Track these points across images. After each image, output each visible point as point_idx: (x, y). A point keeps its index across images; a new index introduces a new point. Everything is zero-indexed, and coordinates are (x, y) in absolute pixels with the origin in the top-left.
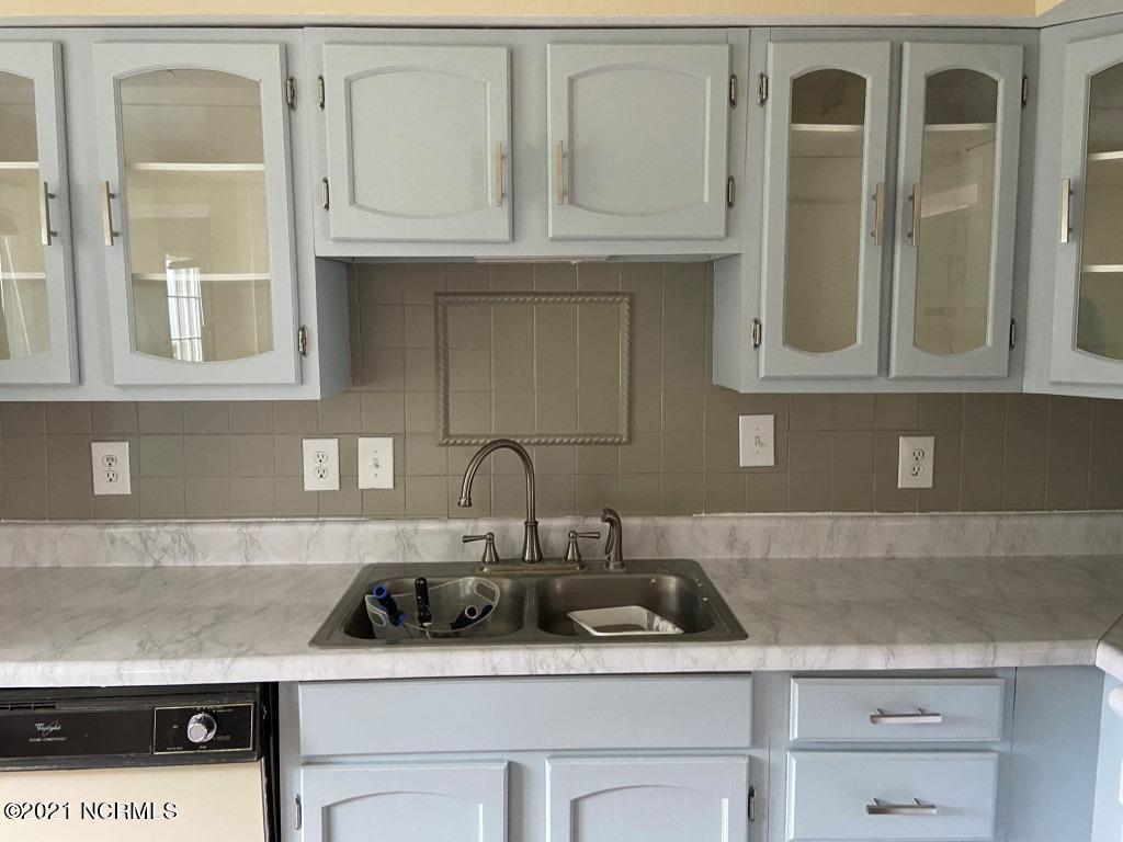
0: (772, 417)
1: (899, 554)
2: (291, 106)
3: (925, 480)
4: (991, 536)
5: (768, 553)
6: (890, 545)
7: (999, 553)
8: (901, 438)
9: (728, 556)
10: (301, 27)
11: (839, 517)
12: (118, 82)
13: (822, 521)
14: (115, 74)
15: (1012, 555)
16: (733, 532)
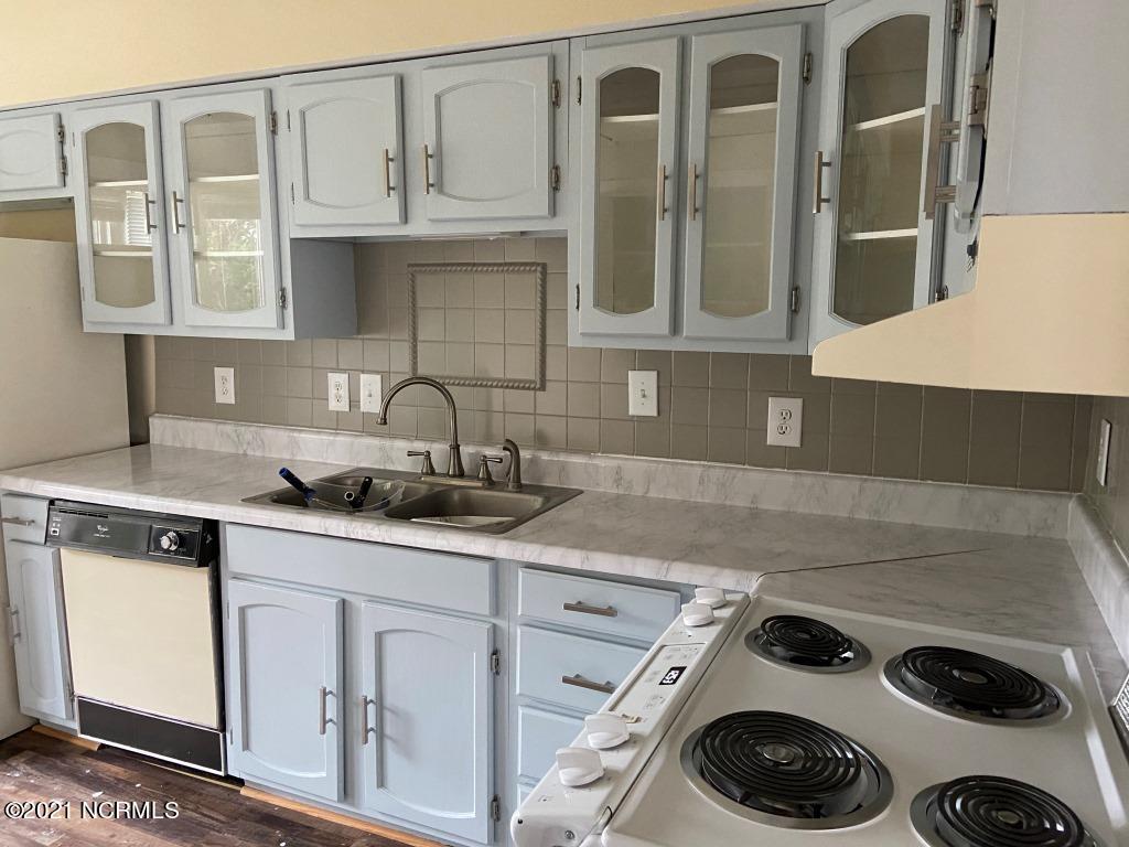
0: (655, 373)
1: (764, 506)
2: (274, 132)
3: (793, 440)
4: (853, 498)
5: (646, 493)
6: (755, 496)
7: (863, 515)
8: (770, 399)
9: (615, 491)
10: (278, 76)
11: (710, 467)
12: (185, 125)
13: (695, 468)
14: (181, 119)
15: (876, 519)
16: (619, 470)
